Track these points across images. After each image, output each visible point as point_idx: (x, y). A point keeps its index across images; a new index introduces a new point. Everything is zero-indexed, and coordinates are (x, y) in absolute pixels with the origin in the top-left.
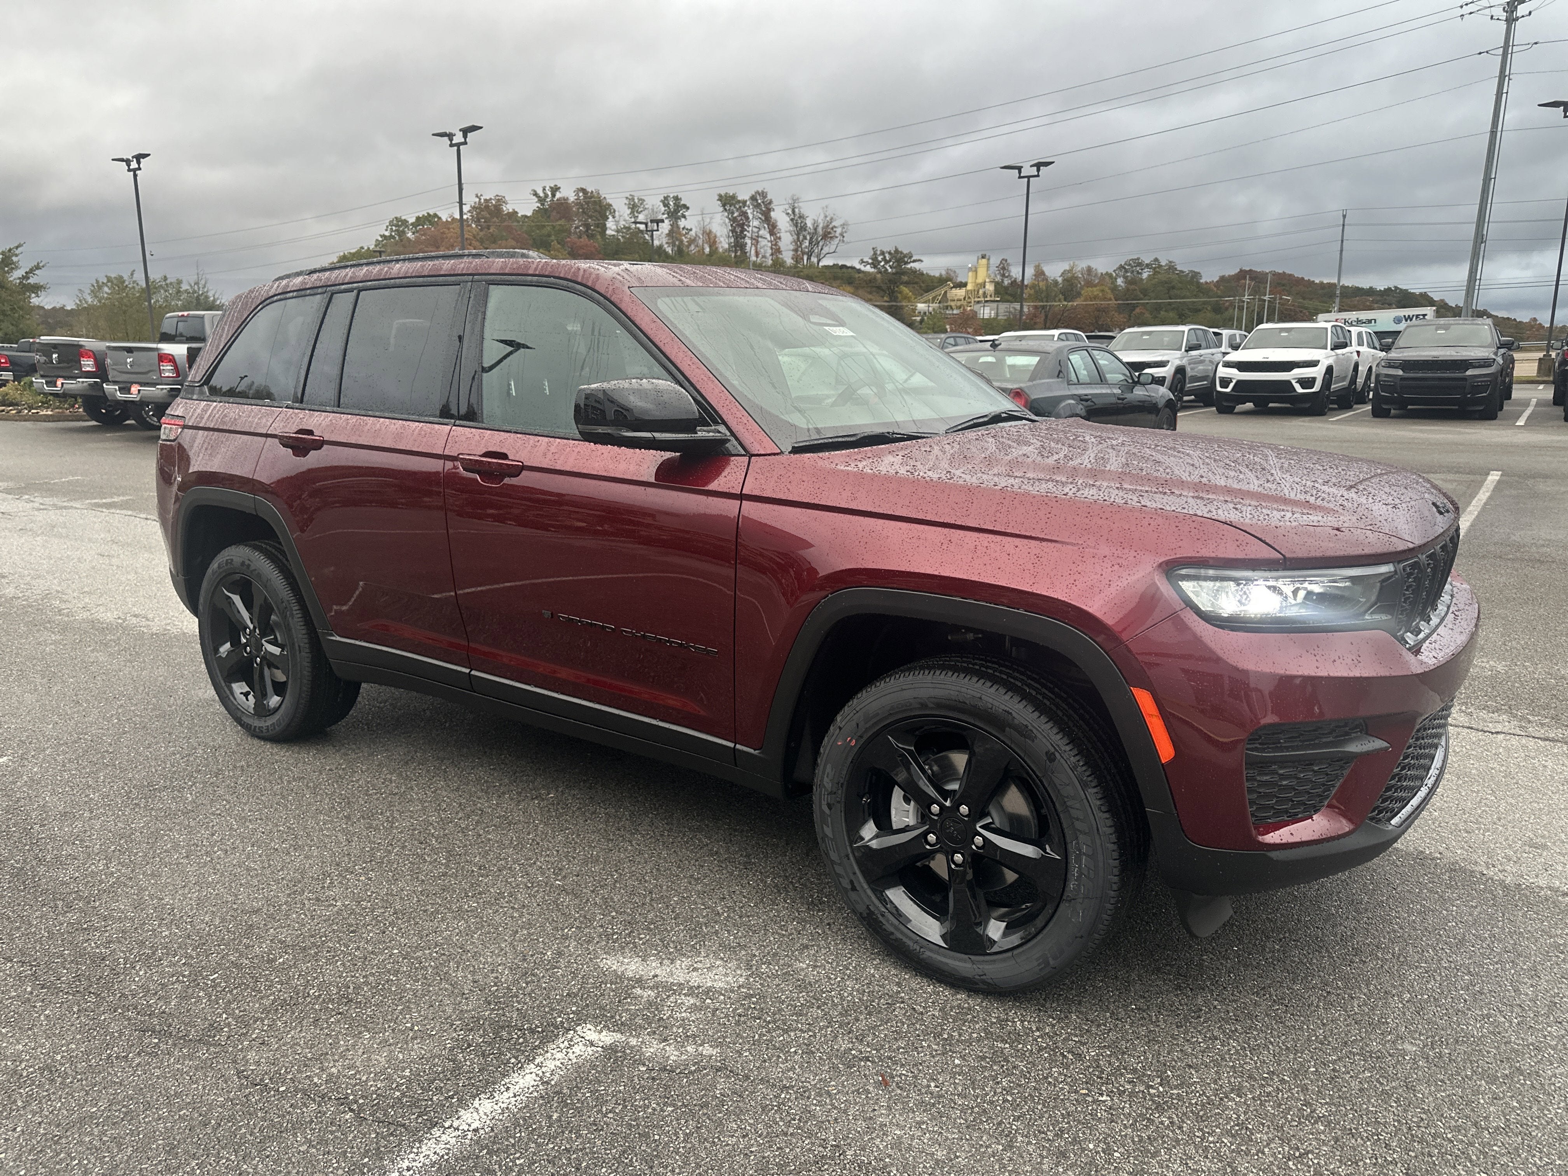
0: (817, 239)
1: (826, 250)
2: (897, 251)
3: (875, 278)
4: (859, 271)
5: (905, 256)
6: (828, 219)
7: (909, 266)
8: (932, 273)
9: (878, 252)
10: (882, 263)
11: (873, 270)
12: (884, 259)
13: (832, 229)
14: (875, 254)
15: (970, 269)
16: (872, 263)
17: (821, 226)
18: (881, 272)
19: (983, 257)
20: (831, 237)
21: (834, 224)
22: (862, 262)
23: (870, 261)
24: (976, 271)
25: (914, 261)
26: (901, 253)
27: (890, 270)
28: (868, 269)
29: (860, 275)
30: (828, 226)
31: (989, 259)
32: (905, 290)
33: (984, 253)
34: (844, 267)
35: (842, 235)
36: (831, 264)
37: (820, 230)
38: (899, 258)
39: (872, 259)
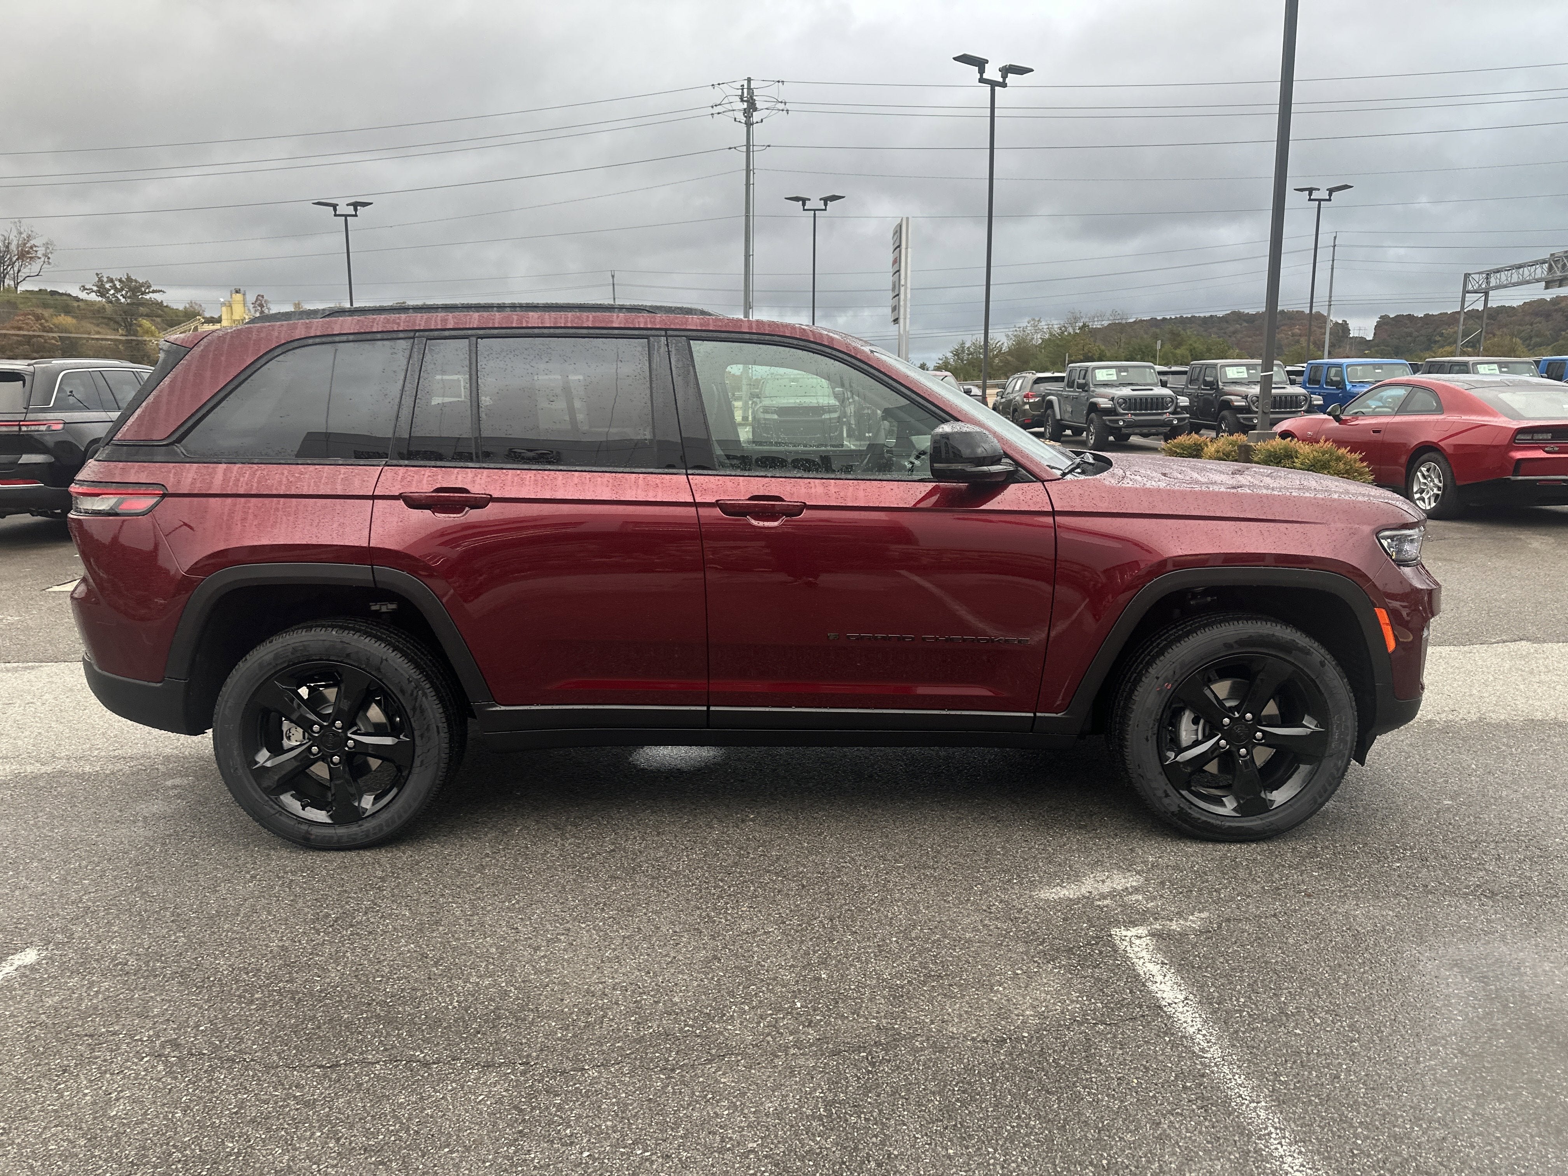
0: (10, 259)
1: (25, 272)
2: (129, 279)
3: (104, 308)
4: (77, 299)
5: (142, 285)
6: (24, 235)
7: (147, 297)
8: (175, 306)
9: (105, 279)
10: (112, 292)
11: (100, 299)
12: (114, 287)
13: (31, 248)
14: (100, 280)
15: (223, 304)
16: (99, 291)
17: (15, 243)
18: (111, 302)
19: (237, 292)
20: (31, 258)
21: (32, 242)
22: (84, 288)
23: (95, 288)
24: (231, 306)
25: (154, 292)
26: (136, 281)
27: (123, 300)
28: (93, 297)
29: (80, 303)
30: (25, 244)
31: (244, 294)
32: (146, 323)
33: (238, 287)
34: (53, 293)
35: (45, 255)
36: (37, 289)
37: (13, 247)
38: (134, 288)
39: (97, 286)
